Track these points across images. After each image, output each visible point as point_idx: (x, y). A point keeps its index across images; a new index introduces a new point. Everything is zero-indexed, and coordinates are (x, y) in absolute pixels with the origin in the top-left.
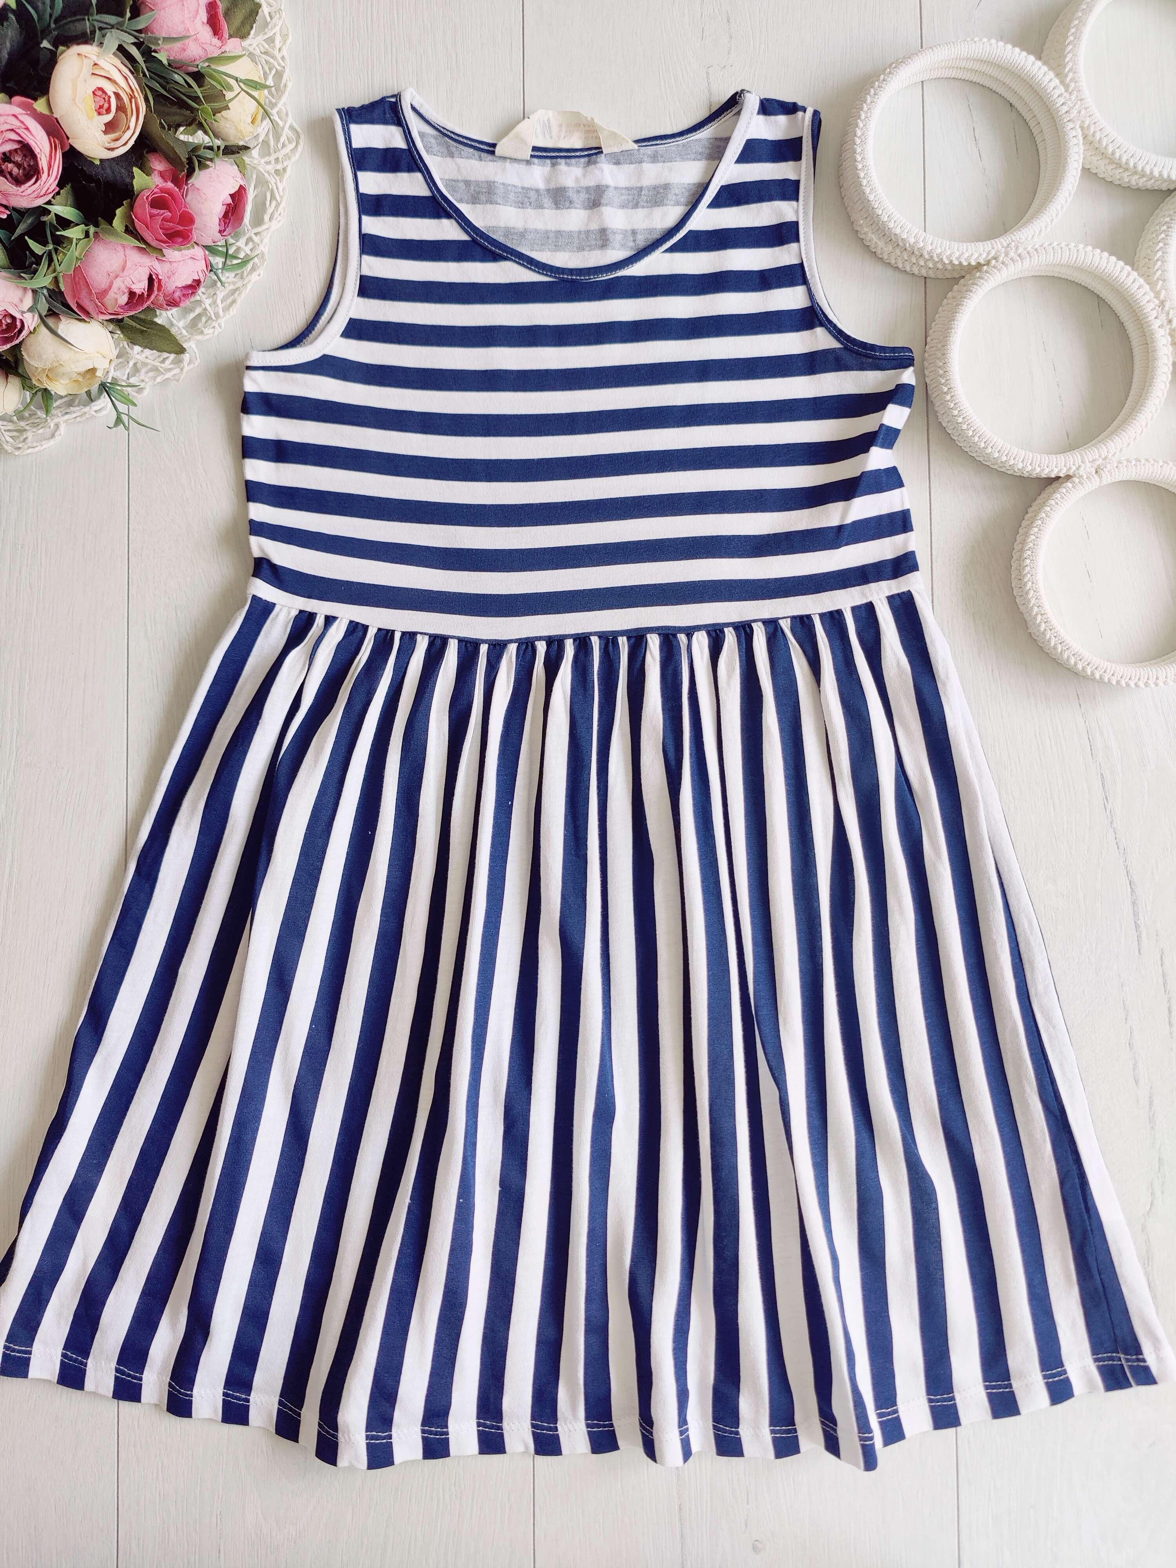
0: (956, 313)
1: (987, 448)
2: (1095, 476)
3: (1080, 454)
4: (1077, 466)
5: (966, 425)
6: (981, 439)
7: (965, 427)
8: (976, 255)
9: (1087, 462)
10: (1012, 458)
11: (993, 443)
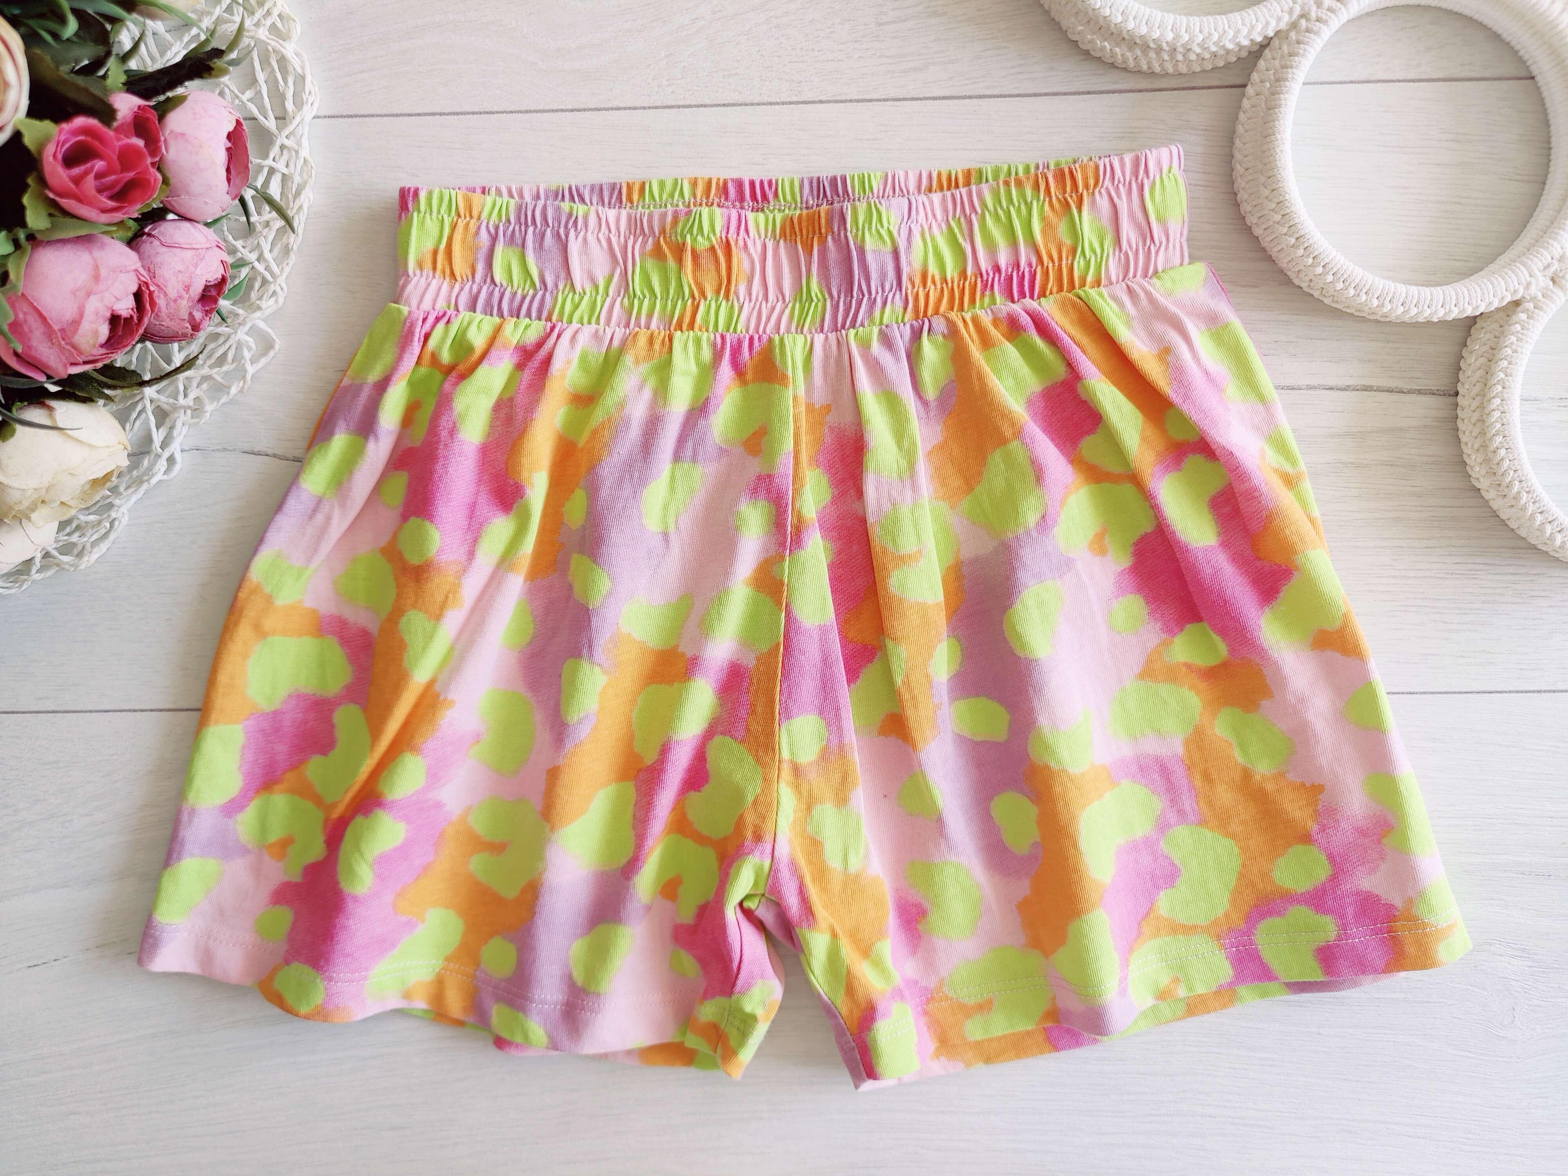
0: (1274, 121)
1: (1383, 305)
2: (1556, 290)
3: (1525, 265)
4: (1524, 283)
5: (1341, 283)
6: (1370, 295)
7: (1340, 286)
8: (1273, 23)
9: (1538, 273)
10: (1426, 307)
11: (1391, 295)
